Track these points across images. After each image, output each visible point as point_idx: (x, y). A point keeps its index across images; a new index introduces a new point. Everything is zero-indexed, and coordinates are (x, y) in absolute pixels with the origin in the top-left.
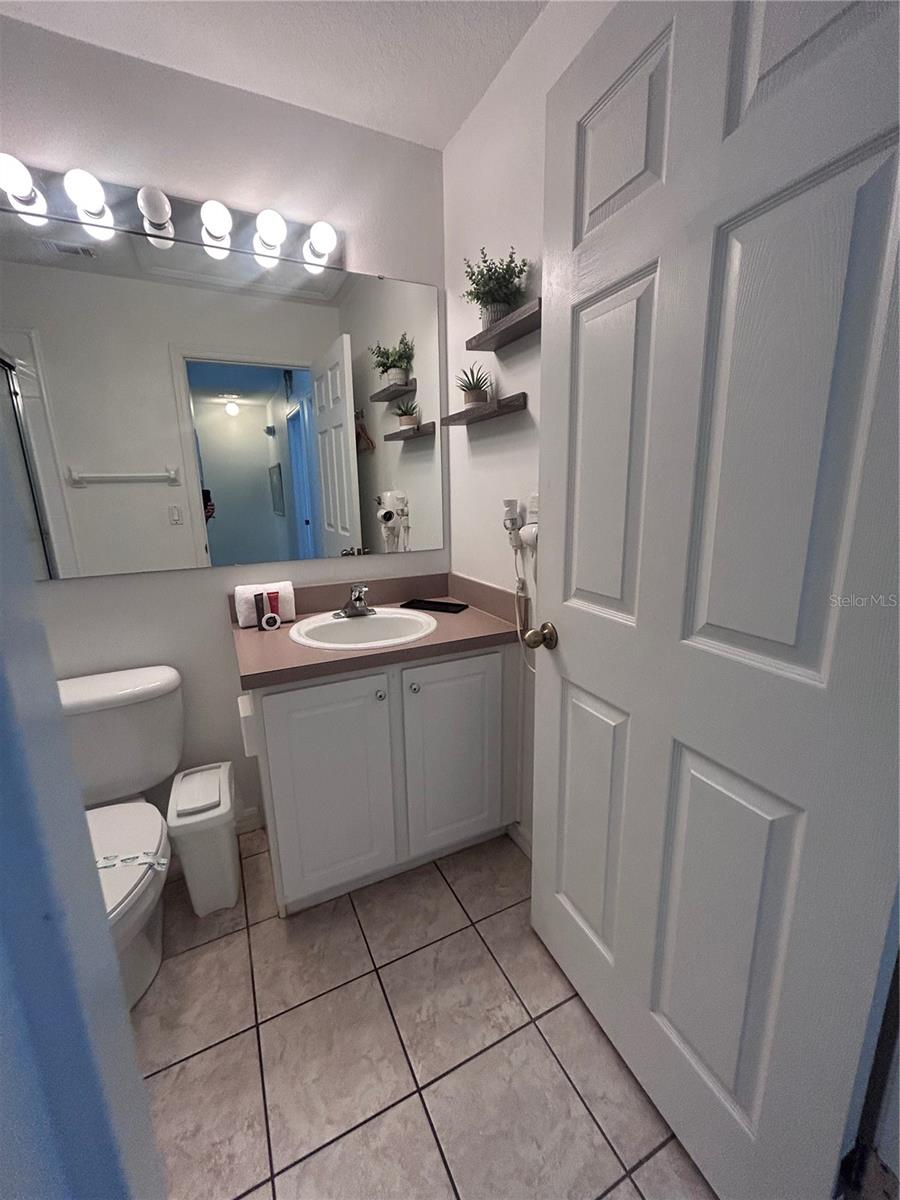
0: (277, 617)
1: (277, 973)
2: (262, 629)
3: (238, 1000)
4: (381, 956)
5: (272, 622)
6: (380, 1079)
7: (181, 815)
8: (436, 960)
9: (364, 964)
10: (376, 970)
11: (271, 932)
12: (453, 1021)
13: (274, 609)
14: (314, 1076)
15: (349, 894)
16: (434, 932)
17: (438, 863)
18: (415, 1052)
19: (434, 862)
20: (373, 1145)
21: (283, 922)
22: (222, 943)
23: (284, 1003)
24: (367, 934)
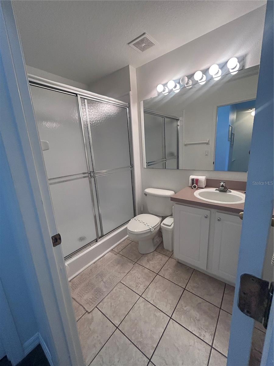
0: (197, 186)
1: (167, 269)
2: (192, 188)
3: (159, 267)
4: (188, 288)
5: (195, 187)
6: (166, 306)
7: (164, 224)
8: (200, 303)
9: (183, 285)
10: (185, 289)
11: (172, 262)
12: (190, 318)
13: (197, 184)
14: (158, 291)
15: (194, 269)
16: (207, 298)
17: (227, 285)
18: (177, 312)
19: (226, 284)
20: (155, 313)
21: (176, 262)
22: (164, 256)
23: (164, 275)
24: (190, 281)
